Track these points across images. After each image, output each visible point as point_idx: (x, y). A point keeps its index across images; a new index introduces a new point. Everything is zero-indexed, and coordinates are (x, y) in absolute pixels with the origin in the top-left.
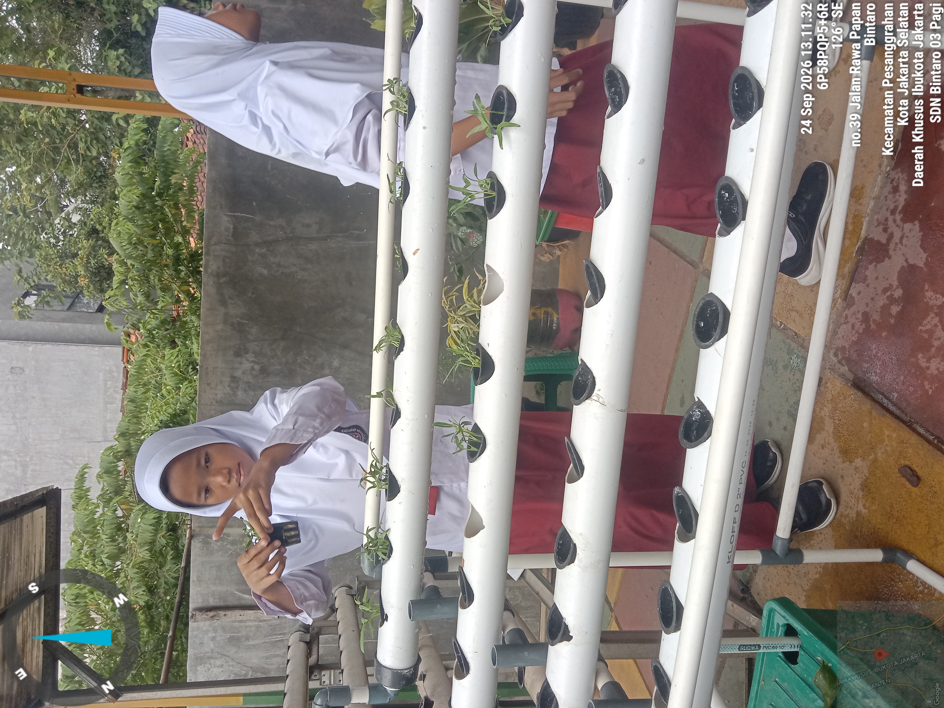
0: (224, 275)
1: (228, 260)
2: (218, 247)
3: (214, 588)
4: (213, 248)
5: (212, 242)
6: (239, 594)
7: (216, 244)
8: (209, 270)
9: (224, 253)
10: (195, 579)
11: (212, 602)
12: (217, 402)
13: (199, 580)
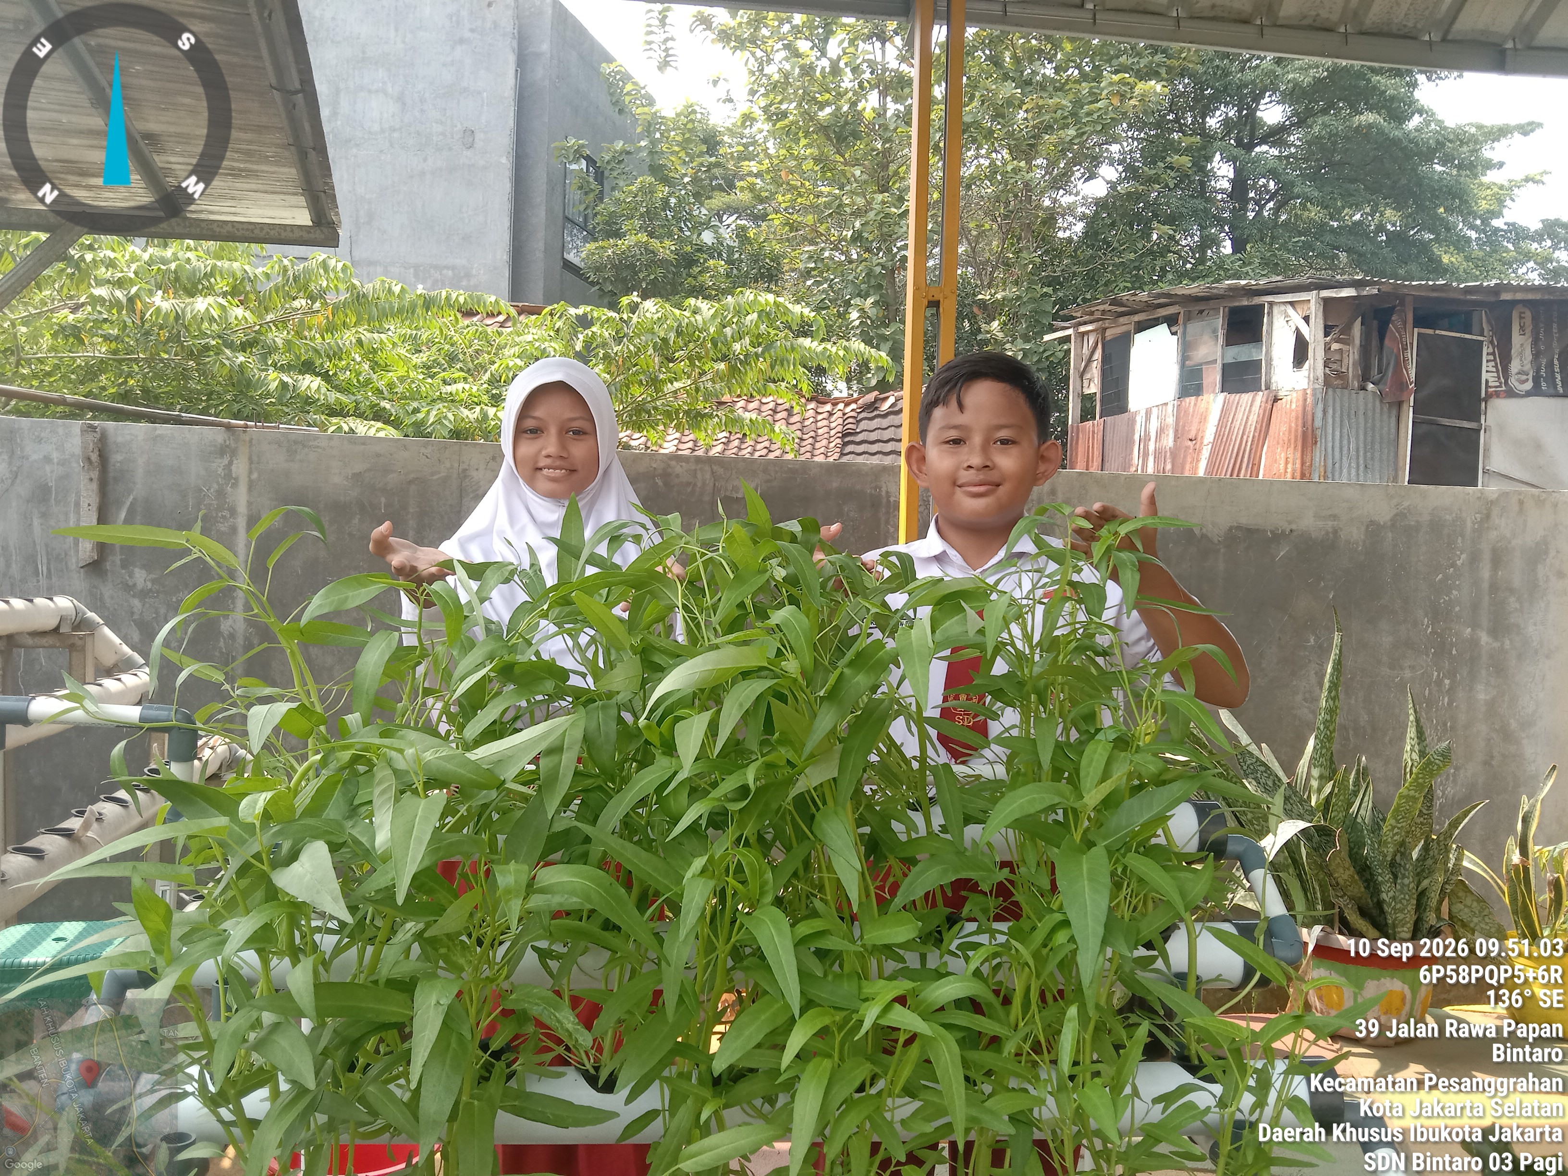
0: (666, 484)
1: (689, 489)
2: (708, 476)
3: (141, 461)
4: (707, 468)
5: (715, 468)
6: (128, 503)
7: (713, 473)
8: (673, 463)
9: (699, 484)
10: (158, 432)
11: (116, 458)
12: (465, 470)
13: (155, 439)
